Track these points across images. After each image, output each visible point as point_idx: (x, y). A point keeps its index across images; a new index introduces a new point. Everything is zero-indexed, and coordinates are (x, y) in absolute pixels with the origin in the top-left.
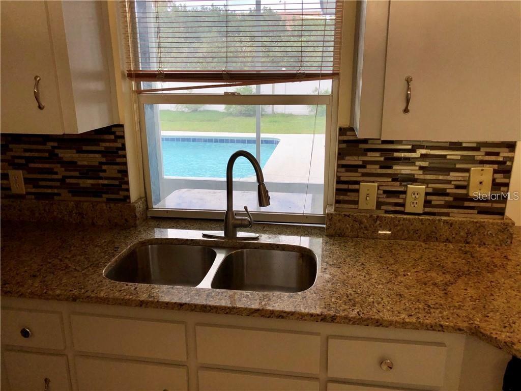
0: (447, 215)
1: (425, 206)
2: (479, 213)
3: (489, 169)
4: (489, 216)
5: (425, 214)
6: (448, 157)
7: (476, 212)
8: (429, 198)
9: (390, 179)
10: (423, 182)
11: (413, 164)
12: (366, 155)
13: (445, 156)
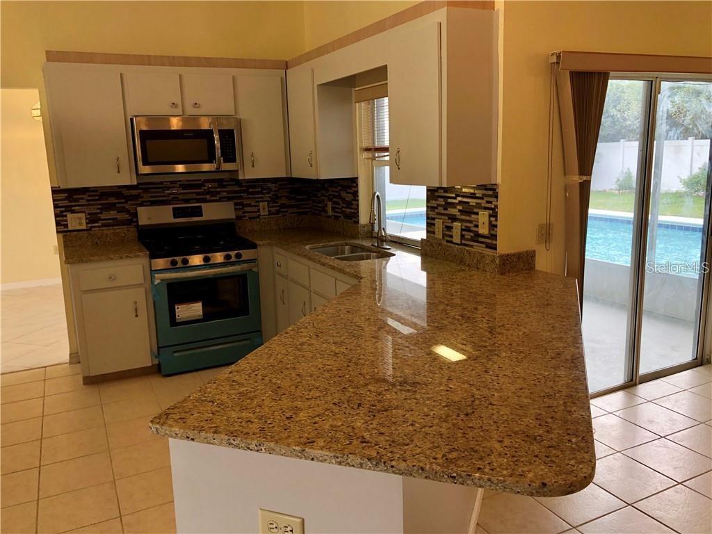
0: (472, 246)
1: (461, 239)
2: (487, 247)
3: (487, 213)
4: (490, 250)
5: (462, 244)
6: (471, 204)
7: (484, 246)
8: (463, 233)
9: (447, 218)
10: (462, 221)
11: (455, 208)
12: (437, 200)
13: (468, 203)
